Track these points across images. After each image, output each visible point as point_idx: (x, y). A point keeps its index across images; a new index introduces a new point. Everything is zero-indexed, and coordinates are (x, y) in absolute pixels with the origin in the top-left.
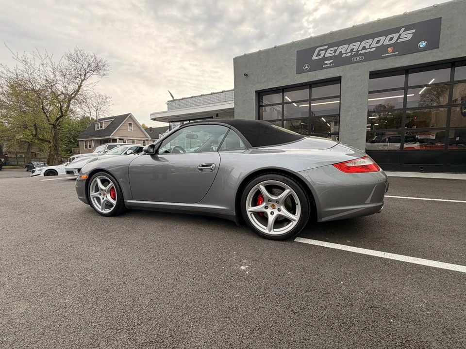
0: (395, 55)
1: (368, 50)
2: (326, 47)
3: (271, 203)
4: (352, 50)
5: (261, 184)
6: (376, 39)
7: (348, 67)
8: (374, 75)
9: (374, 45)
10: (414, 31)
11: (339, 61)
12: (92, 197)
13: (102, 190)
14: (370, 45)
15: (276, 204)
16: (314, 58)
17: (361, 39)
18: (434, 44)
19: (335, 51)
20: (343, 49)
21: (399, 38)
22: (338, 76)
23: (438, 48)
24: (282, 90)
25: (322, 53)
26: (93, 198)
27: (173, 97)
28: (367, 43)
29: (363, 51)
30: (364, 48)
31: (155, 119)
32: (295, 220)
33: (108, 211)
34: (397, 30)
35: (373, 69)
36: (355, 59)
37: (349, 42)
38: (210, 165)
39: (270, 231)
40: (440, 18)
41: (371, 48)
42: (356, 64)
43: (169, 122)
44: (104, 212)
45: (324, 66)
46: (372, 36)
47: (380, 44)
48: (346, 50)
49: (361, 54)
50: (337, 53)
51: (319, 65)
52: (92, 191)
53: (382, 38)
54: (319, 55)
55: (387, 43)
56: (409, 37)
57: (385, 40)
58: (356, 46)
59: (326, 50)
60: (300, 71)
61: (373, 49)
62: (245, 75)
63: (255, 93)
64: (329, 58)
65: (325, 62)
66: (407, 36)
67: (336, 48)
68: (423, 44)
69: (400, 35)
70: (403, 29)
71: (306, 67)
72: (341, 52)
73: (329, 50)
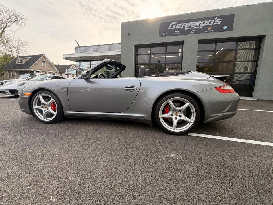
0: (212, 32)
1: (198, 28)
2: (176, 23)
3: (175, 112)
4: (190, 27)
5: (170, 100)
6: (203, 22)
7: (188, 36)
8: (201, 42)
9: (202, 25)
10: (221, 20)
11: (183, 32)
12: (34, 110)
13: (44, 104)
14: (200, 25)
15: (178, 113)
16: (169, 28)
17: (195, 20)
18: (230, 28)
19: (181, 26)
20: (185, 25)
21: (214, 23)
22: (182, 40)
23: (232, 30)
24: (150, 46)
25: (174, 26)
26: (36, 110)
27: (78, 45)
28: (198, 23)
29: (196, 28)
30: (196, 26)
31: (66, 58)
32: (191, 122)
33: (49, 119)
34: (213, 18)
35: (200, 38)
36: (192, 32)
37: (189, 21)
38: (133, 87)
39: (174, 129)
40: (234, 15)
41: (200, 26)
42: (192, 35)
43: (76, 61)
44: (45, 120)
45: (175, 34)
46: (201, 20)
48: (187, 26)
50: (182, 27)
51: (172, 33)
52: (35, 105)
53: (206, 22)
54: (172, 27)
55: (208, 24)
56: (219, 23)
57: (207, 23)
58: (192, 24)
59: (176, 24)
60: (161, 35)
61: (201, 27)
62: (128, 34)
63: (134, 47)
64: (178, 30)
65: (176, 32)
66: (218, 22)
67: (182, 24)
68: (225, 27)
69: (215, 21)
70: (216, 18)
71: (165, 34)
72: (184, 27)
73: (178, 25)
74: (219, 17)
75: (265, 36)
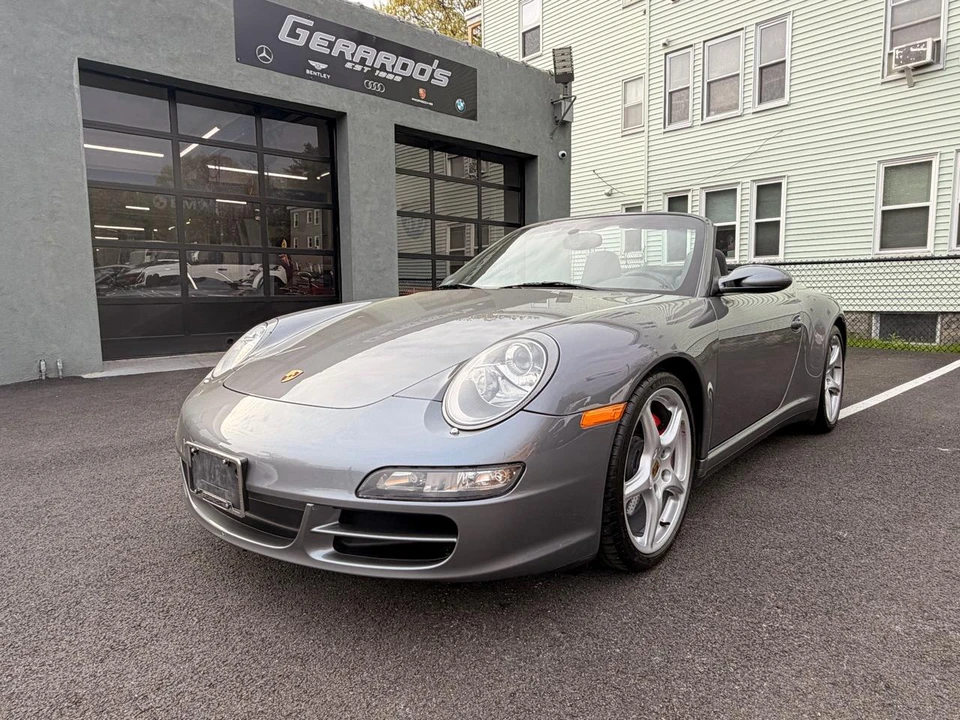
0: (429, 107)
1: (390, 77)
2: (311, 23)
4: (363, 61)
6: (402, 60)
7: (358, 96)
9: (398, 70)
11: (338, 74)
12: (624, 510)
16: (283, 36)
20: (346, 47)
21: (432, 77)
22: (339, 109)
23: (477, 120)
25: (304, 34)
28: (387, 58)
29: (383, 74)
30: (383, 68)
32: (839, 391)
34: (428, 59)
35: (400, 120)
36: (372, 85)
40: (475, 70)
41: (396, 75)
42: (372, 98)
45: (308, 71)
46: (395, 49)
47: (407, 73)
48: (353, 55)
49: (379, 79)
50: (335, 53)
51: (294, 62)
53: (411, 63)
54: (294, 34)
55: (417, 76)
56: (444, 83)
57: (414, 69)
58: (368, 54)
59: (312, 31)
60: (245, 55)
61: (398, 79)
63: (80, 69)
64: (319, 57)
65: (311, 62)
66: (442, 78)
67: (333, 38)
68: (460, 105)
69: (434, 71)
70: (436, 62)
71: (264, 54)
72: (342, 54)
73: (318, 35)
74: (444, 64)
75: (534, 158)
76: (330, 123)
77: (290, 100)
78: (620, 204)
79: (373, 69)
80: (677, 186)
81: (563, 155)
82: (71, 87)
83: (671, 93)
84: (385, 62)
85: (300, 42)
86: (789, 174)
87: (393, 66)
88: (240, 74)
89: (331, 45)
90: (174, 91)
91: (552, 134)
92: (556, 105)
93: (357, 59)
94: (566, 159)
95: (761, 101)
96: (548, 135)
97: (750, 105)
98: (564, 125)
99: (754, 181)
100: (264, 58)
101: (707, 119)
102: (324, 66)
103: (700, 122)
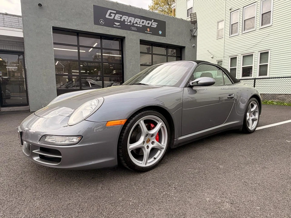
0: (150, 34)
1: (139, 26)
2: (115, 12)
4: (130, 22)
6: (142, 20)
7: (129, 32)
8: (142, 42)
11: (123, 26)
12: (129, 152)
13: (147, 135)
16: (107, 16)
17: (135, 16)
18: (164, 35)
20: (125, 18)
21: (151, 25)
22: (123, 36)
23: (166, 37)
25: (113, 15)
26: (131, 152)
28: (138, 20)
29: (136, 25)
30: (136, 23)
32: (257, 120)
34: (150, 19)
35: (141, 38)
36: (133, 28)
37: (129, 15)
39: (252, 128)
40: (165, 22)
41: (140, 25)
42: (133, 32)
44: (148, 165)
45: (114, 26)
46: (140, 17)
47: (144, 24)
48: (127, 20)
49: (135, 26)
51: (110, 23)
52: (129, 142)
53: (145, 21)
54: (110, 15)
55: (147, 25)
56: (155, 26)
57: (146, 23)
58: (132, 19)
59: (115, 14)
61: (141, 26)
62: (40, 5)
63: (53, 29)
64: (118, 21)
65: (115, 23)
66: (155, 25)
67: (121, 16)
68: (160, 32)
69: (152, 23)
70: (153, 20)
71: (102, 22)
72: (124, 20)
73: (117, 15)
74: (155, 21)
75: (184, 47)
76: (121, 40)
77: (109, 34)
78: (216, 60)
79: (133, 24)
80: (233, 54)
81: (194, 46)
82: (50, 34)
83: (232, 25)
84: (137, 21)
85: (112, 18)
86: (271, 48)
87: (140, 22)
88: (95, 28)
89: (121, 18)
90: (78, 33)
91: (190, 40)
92: (191, 31)
93: (129, 21)
94: (195, 47)
95: (262, 25)
96: (189, 40)
97: (258, 26)
98: (195, 37)
99: (259, 51)
100: (101, 23)
101: (244, 32)
102: (119, 24)
103: (241, 33)
